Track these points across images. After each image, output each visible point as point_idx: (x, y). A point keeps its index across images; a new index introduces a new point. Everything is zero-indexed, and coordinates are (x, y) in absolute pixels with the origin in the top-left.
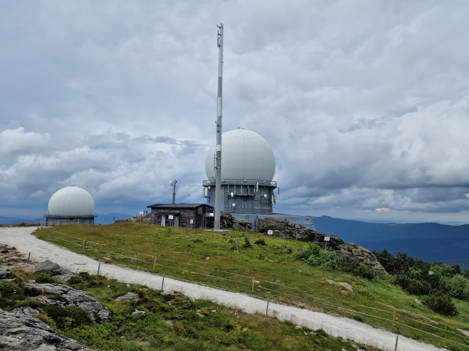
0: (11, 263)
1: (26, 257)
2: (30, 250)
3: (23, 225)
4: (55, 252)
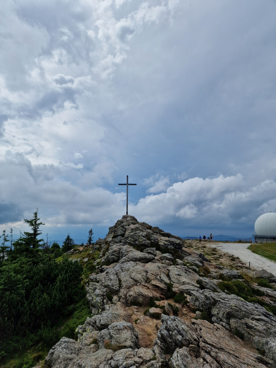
1: (248, 265)
3: (240, 242)
4: (267, 264)
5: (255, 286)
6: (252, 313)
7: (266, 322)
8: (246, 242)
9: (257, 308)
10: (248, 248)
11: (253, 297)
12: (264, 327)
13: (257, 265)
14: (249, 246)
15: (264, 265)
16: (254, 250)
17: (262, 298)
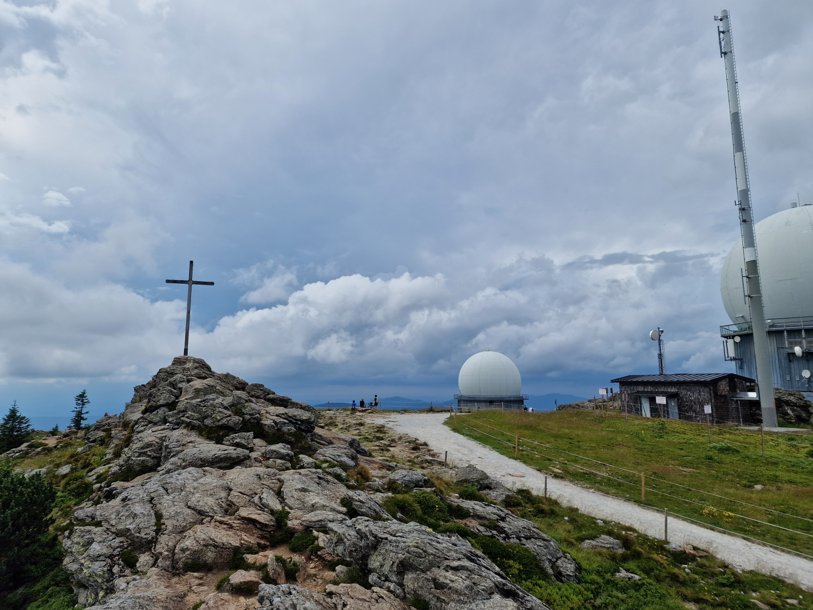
0: (425, 465)
1: (442, 458)
2: (445, 448)
3: (431, 410)
4: (478, 454)
5: (454, 499)
6: (446, 556)
7: (470, 571)
8: (441, 411)
9: (456, 545)
10: (446, 423)
11: (449, 521)
12: (467, 582)
13: (460, 456)
14: (447, 418)
15: (471, 456)
16: (456, 426)
17: (464, 521)
